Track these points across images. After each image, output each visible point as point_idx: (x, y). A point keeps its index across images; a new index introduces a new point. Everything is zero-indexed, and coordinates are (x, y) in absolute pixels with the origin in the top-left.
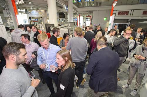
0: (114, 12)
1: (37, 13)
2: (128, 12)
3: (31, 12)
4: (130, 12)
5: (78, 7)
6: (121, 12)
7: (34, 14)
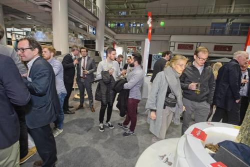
0: (172, 44)
1: (44, 36)
2: (193, 45)
3: (35, 33)
4: (195, 45)
5: (117, 33)
6: (181, 45)
7: (39, 36)
